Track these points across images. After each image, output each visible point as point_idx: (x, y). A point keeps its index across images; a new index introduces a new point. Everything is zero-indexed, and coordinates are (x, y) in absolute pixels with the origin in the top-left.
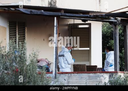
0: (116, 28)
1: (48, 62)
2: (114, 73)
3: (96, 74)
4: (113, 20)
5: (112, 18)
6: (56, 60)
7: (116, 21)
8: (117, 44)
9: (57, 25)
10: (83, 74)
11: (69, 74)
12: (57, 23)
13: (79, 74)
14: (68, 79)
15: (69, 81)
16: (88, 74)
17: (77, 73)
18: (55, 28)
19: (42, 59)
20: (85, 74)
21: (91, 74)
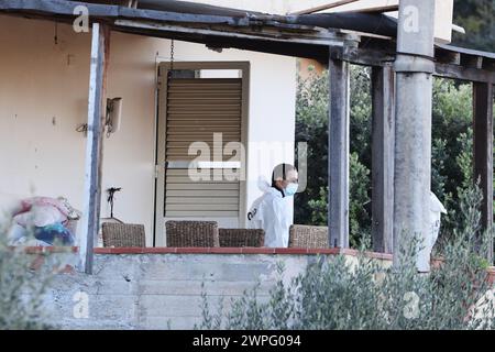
0: (340, 74)
1: (66, 210)
2: (328, 254)
3: (255, 257)
4: (329, 39)
5: (324, 32)
6: (92, 196)
7: (341, 44)
8: (343, 138)
9: (103, 57)
10: (201, 257)
11: (145, 257)
12: (103, 47)
13: (184, 256)
14: (139, 274)
15: (142, 283)
16: (222, 256)
17: (178, 253)
18: (94, 67)
19: (43, 198)
20: (209, 256)
21: (235, 256)
